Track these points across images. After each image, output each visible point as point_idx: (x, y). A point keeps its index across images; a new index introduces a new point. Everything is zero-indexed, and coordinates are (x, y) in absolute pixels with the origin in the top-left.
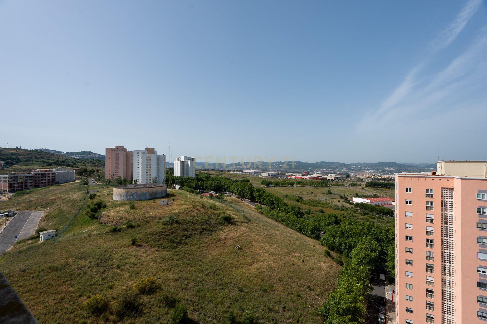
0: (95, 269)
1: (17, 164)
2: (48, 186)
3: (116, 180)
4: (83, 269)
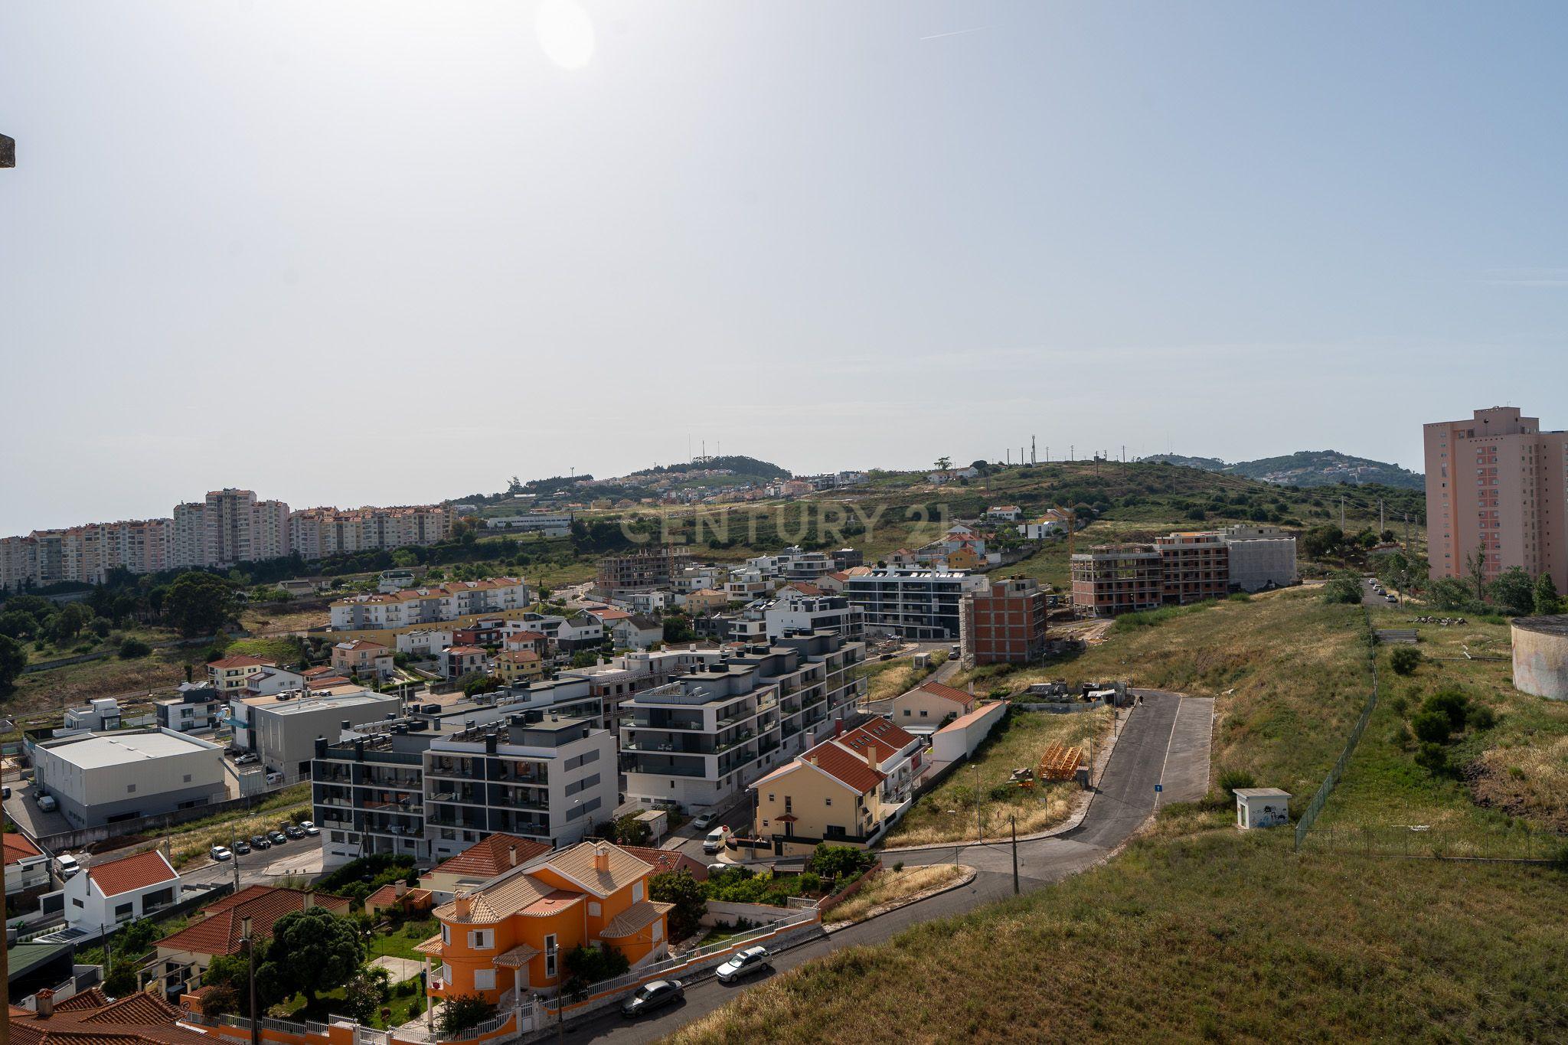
1: (1106, 515)
2: (1208, 602)
3: (1495, 586)
4: (1453, 1019)
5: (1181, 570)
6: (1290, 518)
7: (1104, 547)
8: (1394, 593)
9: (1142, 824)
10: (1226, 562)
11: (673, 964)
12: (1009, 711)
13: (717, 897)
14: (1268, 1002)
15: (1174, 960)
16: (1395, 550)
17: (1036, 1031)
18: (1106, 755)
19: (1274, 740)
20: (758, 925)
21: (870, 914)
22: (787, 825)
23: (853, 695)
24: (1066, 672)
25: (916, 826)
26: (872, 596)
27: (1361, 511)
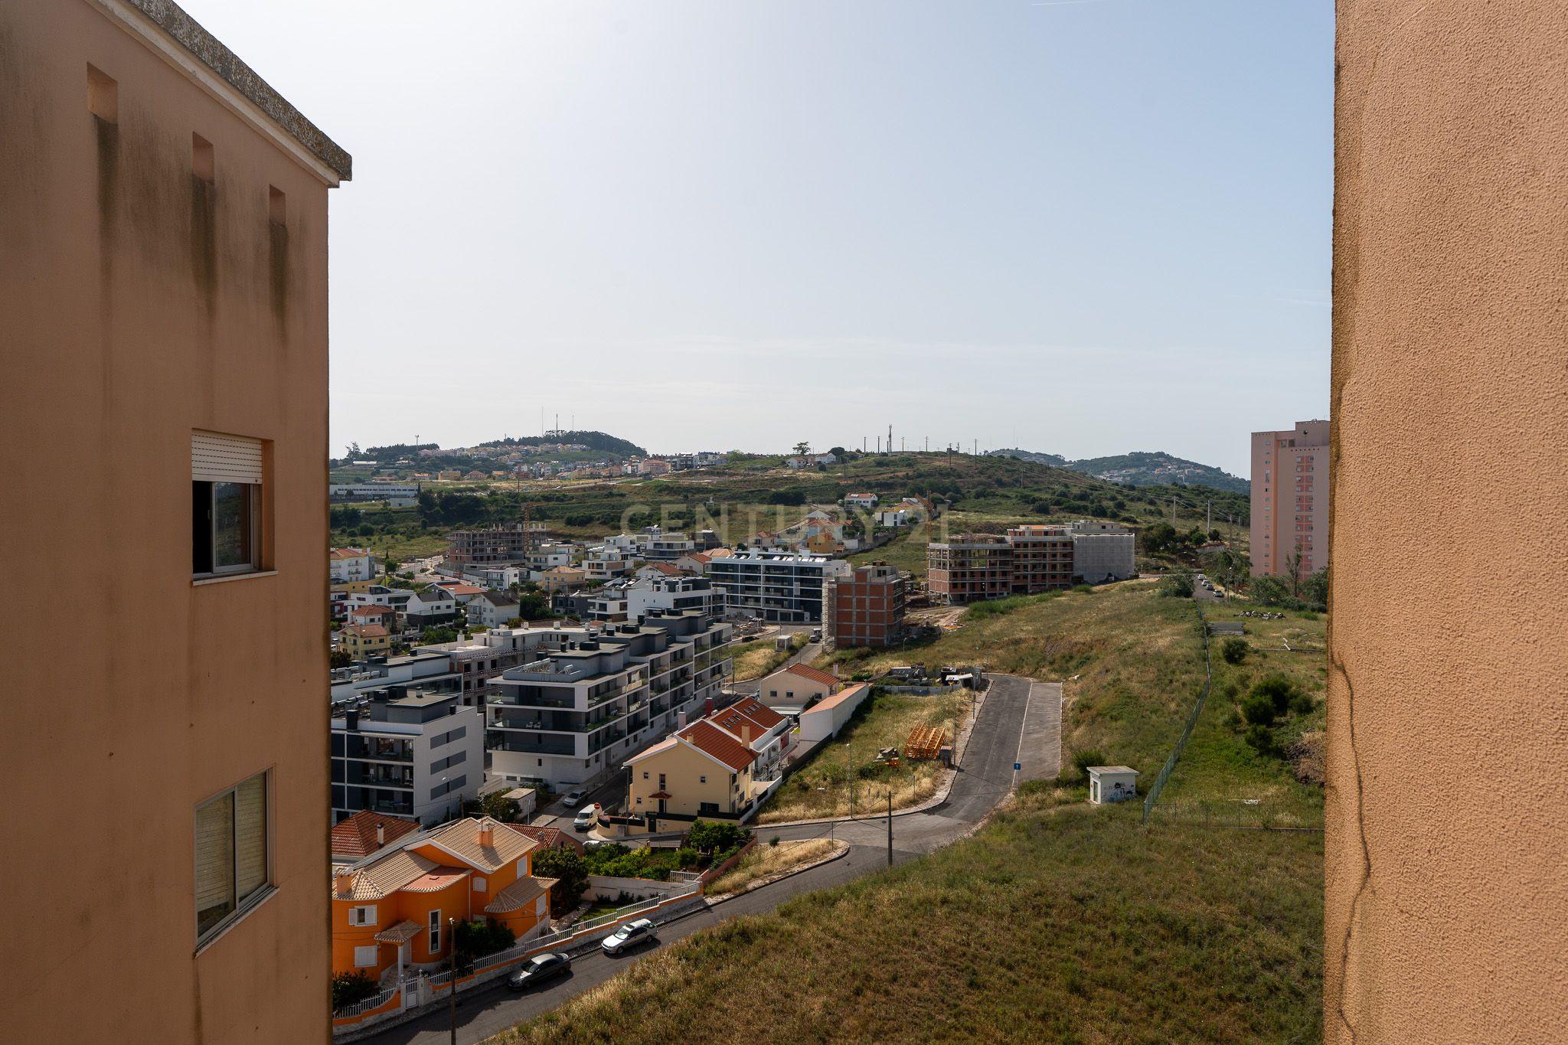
1: (958, 506)
2: (1054, 592)
3: (1309, 584)
4: (1281, 969)
5: (1030, 561)
6: (1127, 515)
7: (960, 537)
8: (1221, 588)
9: (1001, 800)
10: (1071, 555)
11: (556, 938)
12: (872, 692)
13: (597, 871)
14: (1125, 959)
15: (1040, 924)
16: (1222, 549)
17: (916, 991)
18: (965, 736)
19: (1120, 723)
20: (640, 899)
21: (750, 886)
22: (661, 802)
23: (718, 676)
24: (924, 655)
25: (787, 803)
26: (734, 578)
27: (1190, 511)
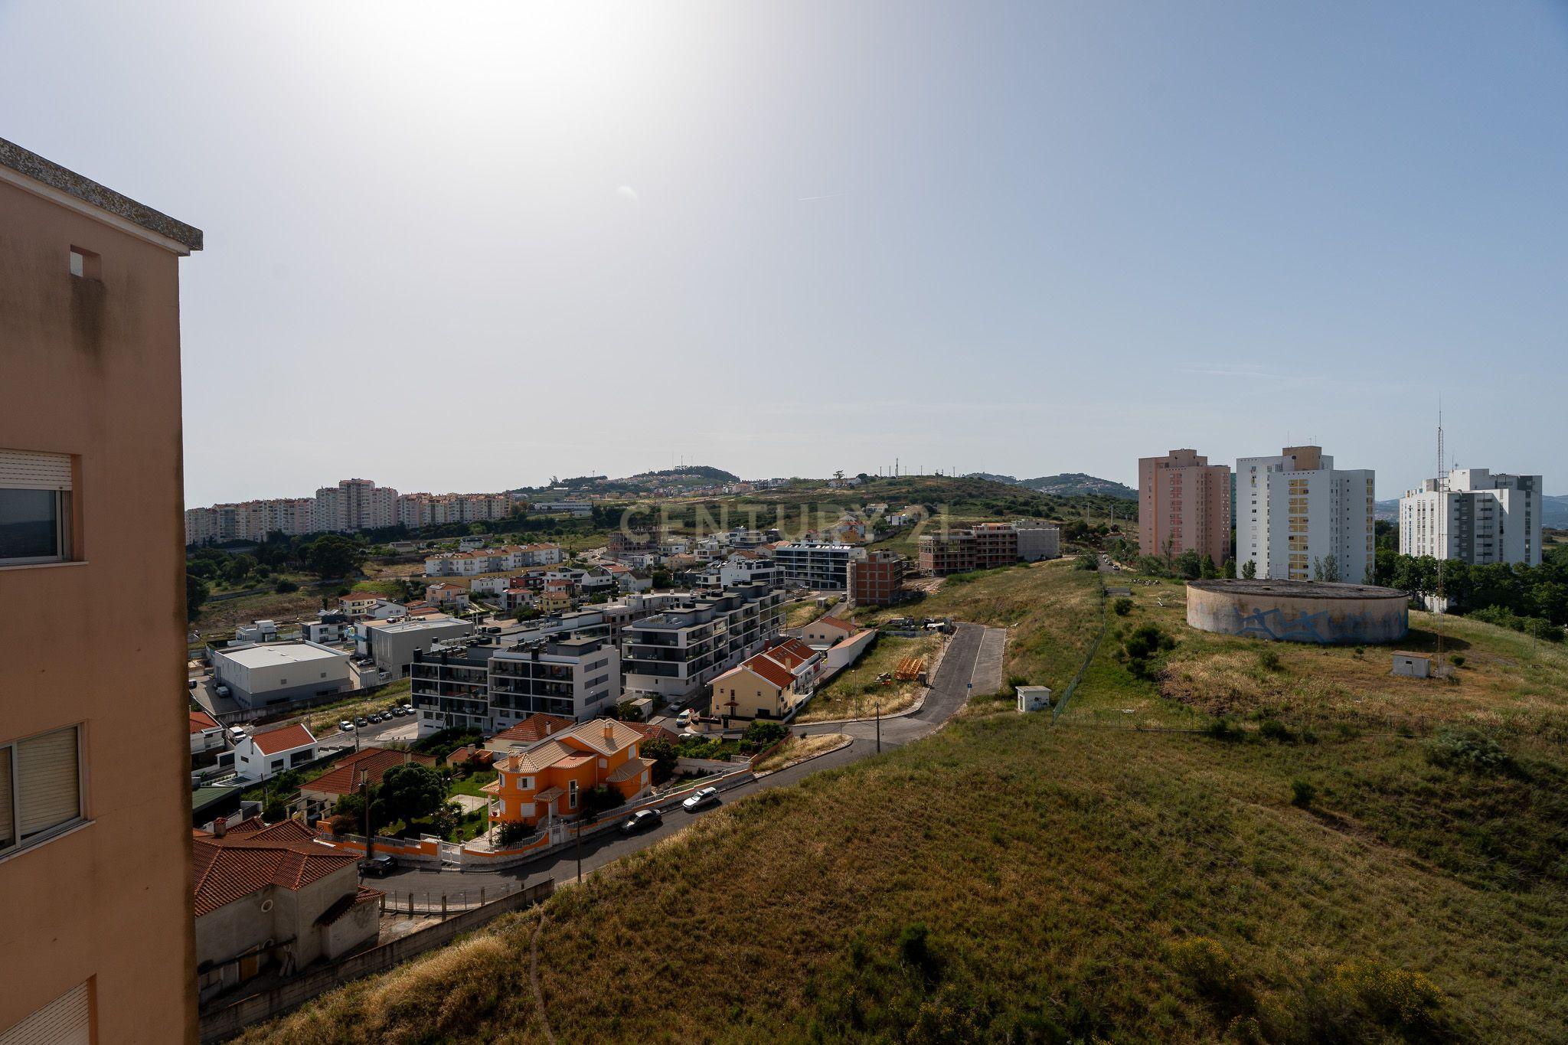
0: (1181, 846)
2: (1004, 567)
3: (1178, 561)
4: (1144, 829)
5: (988, 547)
6: (1056, 515)
8: (1118, 564)
9: (958, 708)
10: (1015, 543)
11: (654, 799)
12: (877, 635)
13: (685, 755)
14: (1033, 820)
15: (976, 795)
16: (1119, 537)
17: (888, 840)
18: (938, 664)
19: (1042, 656)
20: (712, 773)
21: (784, 766)
22: (732, 708)
23: (777, 624)
24: (913, 611)
25: (815, 710)
26: (791, 560)
27: (1099, 512)
